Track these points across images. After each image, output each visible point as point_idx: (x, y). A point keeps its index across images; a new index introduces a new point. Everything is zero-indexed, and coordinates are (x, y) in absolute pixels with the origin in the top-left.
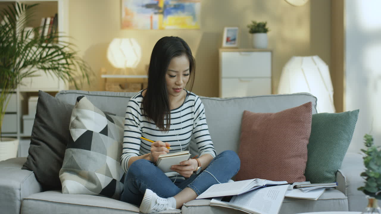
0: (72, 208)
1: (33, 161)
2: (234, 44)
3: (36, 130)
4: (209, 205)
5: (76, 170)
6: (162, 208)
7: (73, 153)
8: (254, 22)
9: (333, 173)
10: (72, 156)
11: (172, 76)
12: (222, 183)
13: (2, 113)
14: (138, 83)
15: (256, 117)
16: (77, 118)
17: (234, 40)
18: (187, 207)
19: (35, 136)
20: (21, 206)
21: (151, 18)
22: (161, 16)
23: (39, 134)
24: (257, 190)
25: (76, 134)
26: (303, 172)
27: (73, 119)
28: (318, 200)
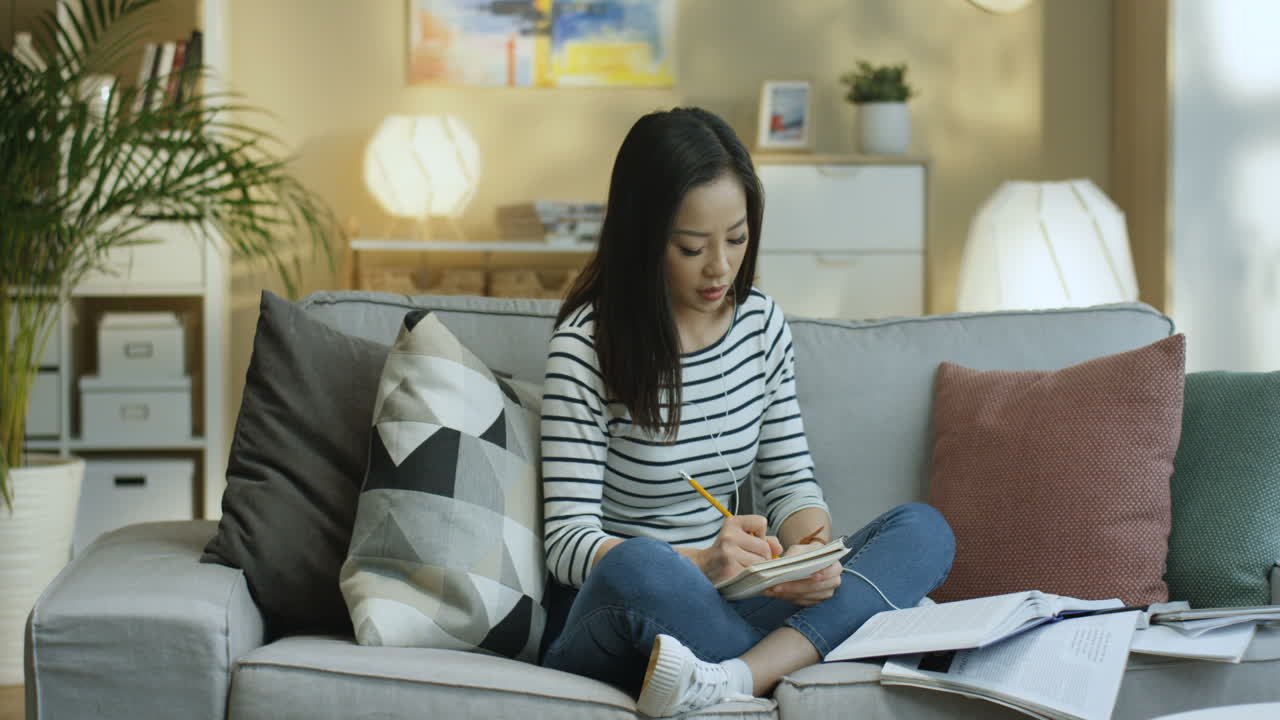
0: (409, 693)
1: (243, 532)
2: (798, 137)
3: (250, 428)
4: (877, 683)
5: (401, 563)
6: (708, 698)
7: (393, 504)
8: (864, 66)
9: (1259, 571)
10: (390, 515)
11: (689, 252)
12: (902, 606)
13: (28, 367)
14: (474, 268)
15: (986, 385)
16: (405, 386)
17: (798, 123)
18: (801, 687)
19: (246, 446)
20: (231, 689)
21: (511, 46)
22: (543, 42)
23: (261, 439)
24: (1036, 632)
25: (403, 441)
26: (1161, 568)
27: (389, 388)
28: (1243, 662)
